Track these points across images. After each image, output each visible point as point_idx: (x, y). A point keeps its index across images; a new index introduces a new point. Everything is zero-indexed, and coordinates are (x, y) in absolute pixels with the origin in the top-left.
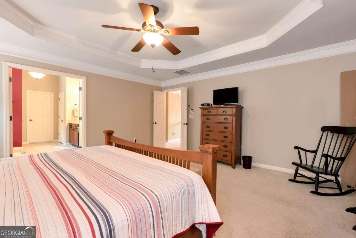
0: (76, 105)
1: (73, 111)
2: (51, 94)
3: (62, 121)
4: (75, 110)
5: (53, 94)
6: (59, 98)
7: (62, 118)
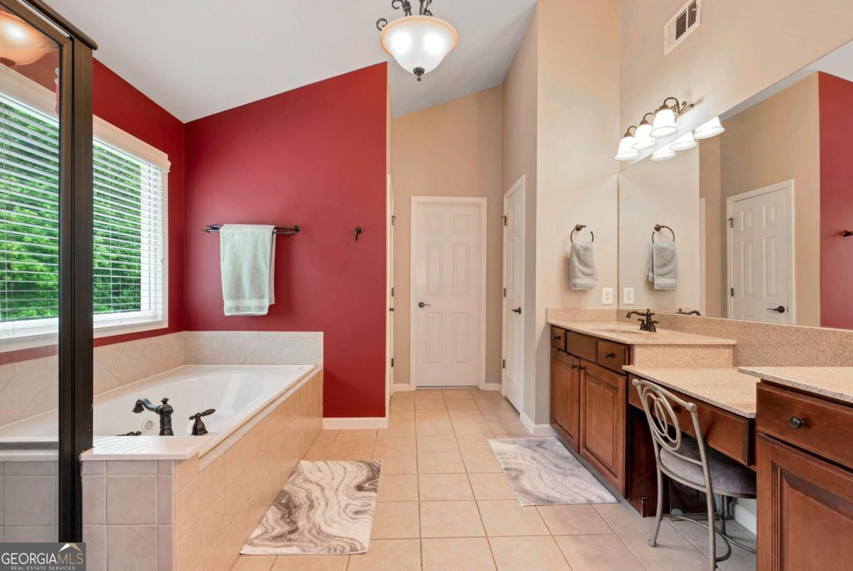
0: (578, 228)
1: (568, 263)
2: (478, 205)
3: (516, 311)
4: (578, 257)
5: (484, 201)
6: (505, 214)
7: (516, 295)
